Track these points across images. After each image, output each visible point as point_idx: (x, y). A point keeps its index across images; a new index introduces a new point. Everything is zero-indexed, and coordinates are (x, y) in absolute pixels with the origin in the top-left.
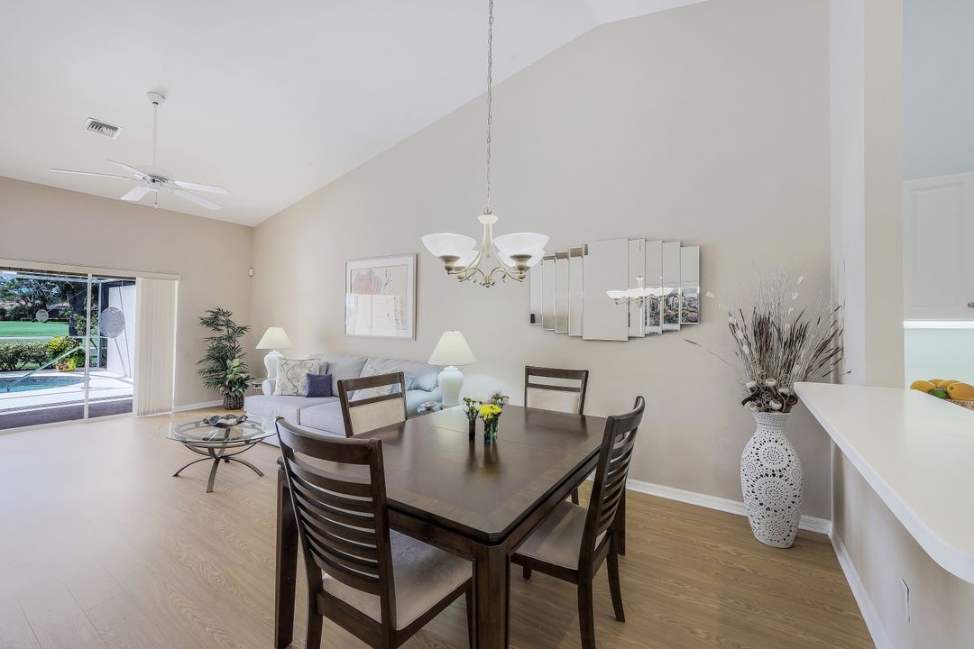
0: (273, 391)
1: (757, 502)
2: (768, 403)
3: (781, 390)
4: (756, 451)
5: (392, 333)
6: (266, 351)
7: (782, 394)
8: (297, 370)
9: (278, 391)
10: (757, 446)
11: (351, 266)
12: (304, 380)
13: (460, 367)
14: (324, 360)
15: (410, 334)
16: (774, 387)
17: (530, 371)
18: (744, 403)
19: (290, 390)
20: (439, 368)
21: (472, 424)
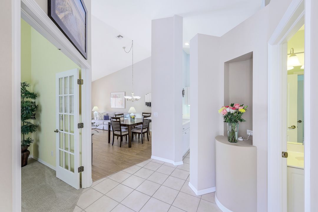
0: (97, 119)
5: (121, 107)
6: (94, 111)
8: (102, 115)
9: (98, 119)
11: (112, 93)
12: (103, 116)
13: (134, 113)
14: (107, 113)
15: (124, 107)
17: (143, 113)
19: (101, 119)
20: (130, 113)
21: (131, 119)
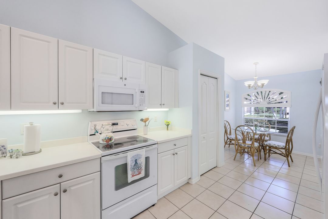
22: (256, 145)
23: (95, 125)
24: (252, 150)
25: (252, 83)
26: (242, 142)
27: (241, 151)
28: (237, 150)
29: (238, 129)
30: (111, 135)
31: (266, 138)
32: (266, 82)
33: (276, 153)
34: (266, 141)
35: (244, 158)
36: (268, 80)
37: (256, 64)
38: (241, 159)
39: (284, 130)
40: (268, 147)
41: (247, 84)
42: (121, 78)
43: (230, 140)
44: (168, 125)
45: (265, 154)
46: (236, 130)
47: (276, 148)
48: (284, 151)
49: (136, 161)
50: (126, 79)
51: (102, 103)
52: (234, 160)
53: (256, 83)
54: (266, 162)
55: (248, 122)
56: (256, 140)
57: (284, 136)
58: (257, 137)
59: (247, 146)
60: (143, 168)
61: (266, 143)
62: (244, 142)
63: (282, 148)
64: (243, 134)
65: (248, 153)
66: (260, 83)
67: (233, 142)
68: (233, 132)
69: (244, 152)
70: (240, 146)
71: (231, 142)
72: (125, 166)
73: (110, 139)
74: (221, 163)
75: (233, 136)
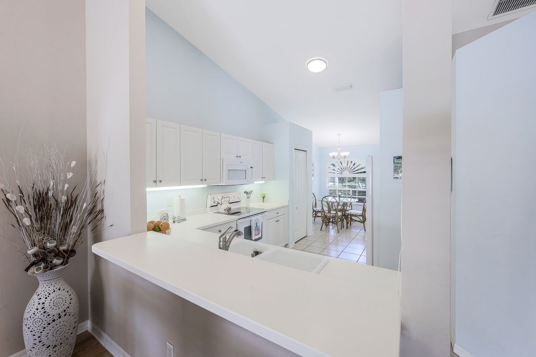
1: (45, 347)
2: (51, 262)
3: (61, 248)
4: (42, 306)
7: (64, 251)
10: (43, 300)
16: (56, 247)
18: (27, 270)
22: (340, 214)
23: (214, 198)
24: (336, 218)
25: (335, 154)
26: (327, 212)
27: (327, 221)
28: (323, 221)
29: (324, 200)
30: (230, 205)
31: (348, 208)
32: (347, 154)
33: (355, 221)
34: (348, 211)
35: (329, 229)
36: (349, 153)
37: (339, 135)
38: (326, 229)
39: (361, 200)
40: (349, 216)
41: (331, 154)
42: (237, 156)
43: (316, 212)
44: (264, 197)
45: (347, 223)
46: (322, 201)
47: (356, 216)
48: (361, 218)
49: (257, 223)
50: (240, 157)
51: (228, 179)
52: (321, 230)
53: (339, 154)
54: (348, 230)
55: (332, 193)
56: (340, 211)
57: (361, 205)
58: (340, 207)
59: (332, 215)
60: (261, 230)
61: (347, 212)
62: (329, 212)
63: (360, 216)
64: (328, 205)
65: (332, 222)
66: (343, 154)
67: (319, 214)
68: (319, 204)
69: (329, 222)
70: (326, 217)
71: (316, 214)
72: (250, 227)
73: (230, 209)
74: (311, 233)
75: (319, 208)
